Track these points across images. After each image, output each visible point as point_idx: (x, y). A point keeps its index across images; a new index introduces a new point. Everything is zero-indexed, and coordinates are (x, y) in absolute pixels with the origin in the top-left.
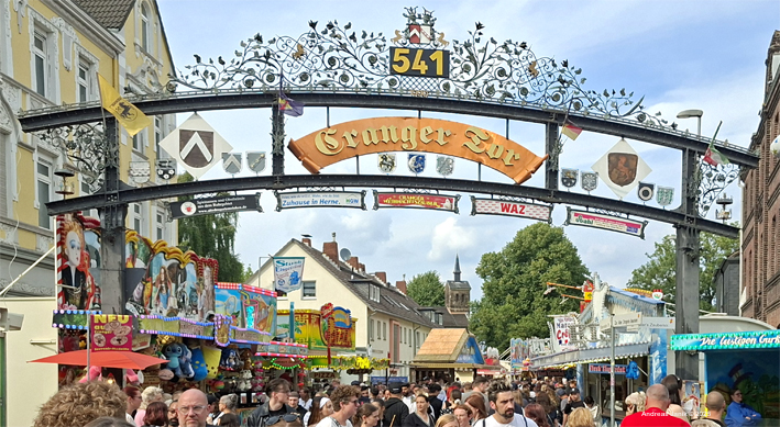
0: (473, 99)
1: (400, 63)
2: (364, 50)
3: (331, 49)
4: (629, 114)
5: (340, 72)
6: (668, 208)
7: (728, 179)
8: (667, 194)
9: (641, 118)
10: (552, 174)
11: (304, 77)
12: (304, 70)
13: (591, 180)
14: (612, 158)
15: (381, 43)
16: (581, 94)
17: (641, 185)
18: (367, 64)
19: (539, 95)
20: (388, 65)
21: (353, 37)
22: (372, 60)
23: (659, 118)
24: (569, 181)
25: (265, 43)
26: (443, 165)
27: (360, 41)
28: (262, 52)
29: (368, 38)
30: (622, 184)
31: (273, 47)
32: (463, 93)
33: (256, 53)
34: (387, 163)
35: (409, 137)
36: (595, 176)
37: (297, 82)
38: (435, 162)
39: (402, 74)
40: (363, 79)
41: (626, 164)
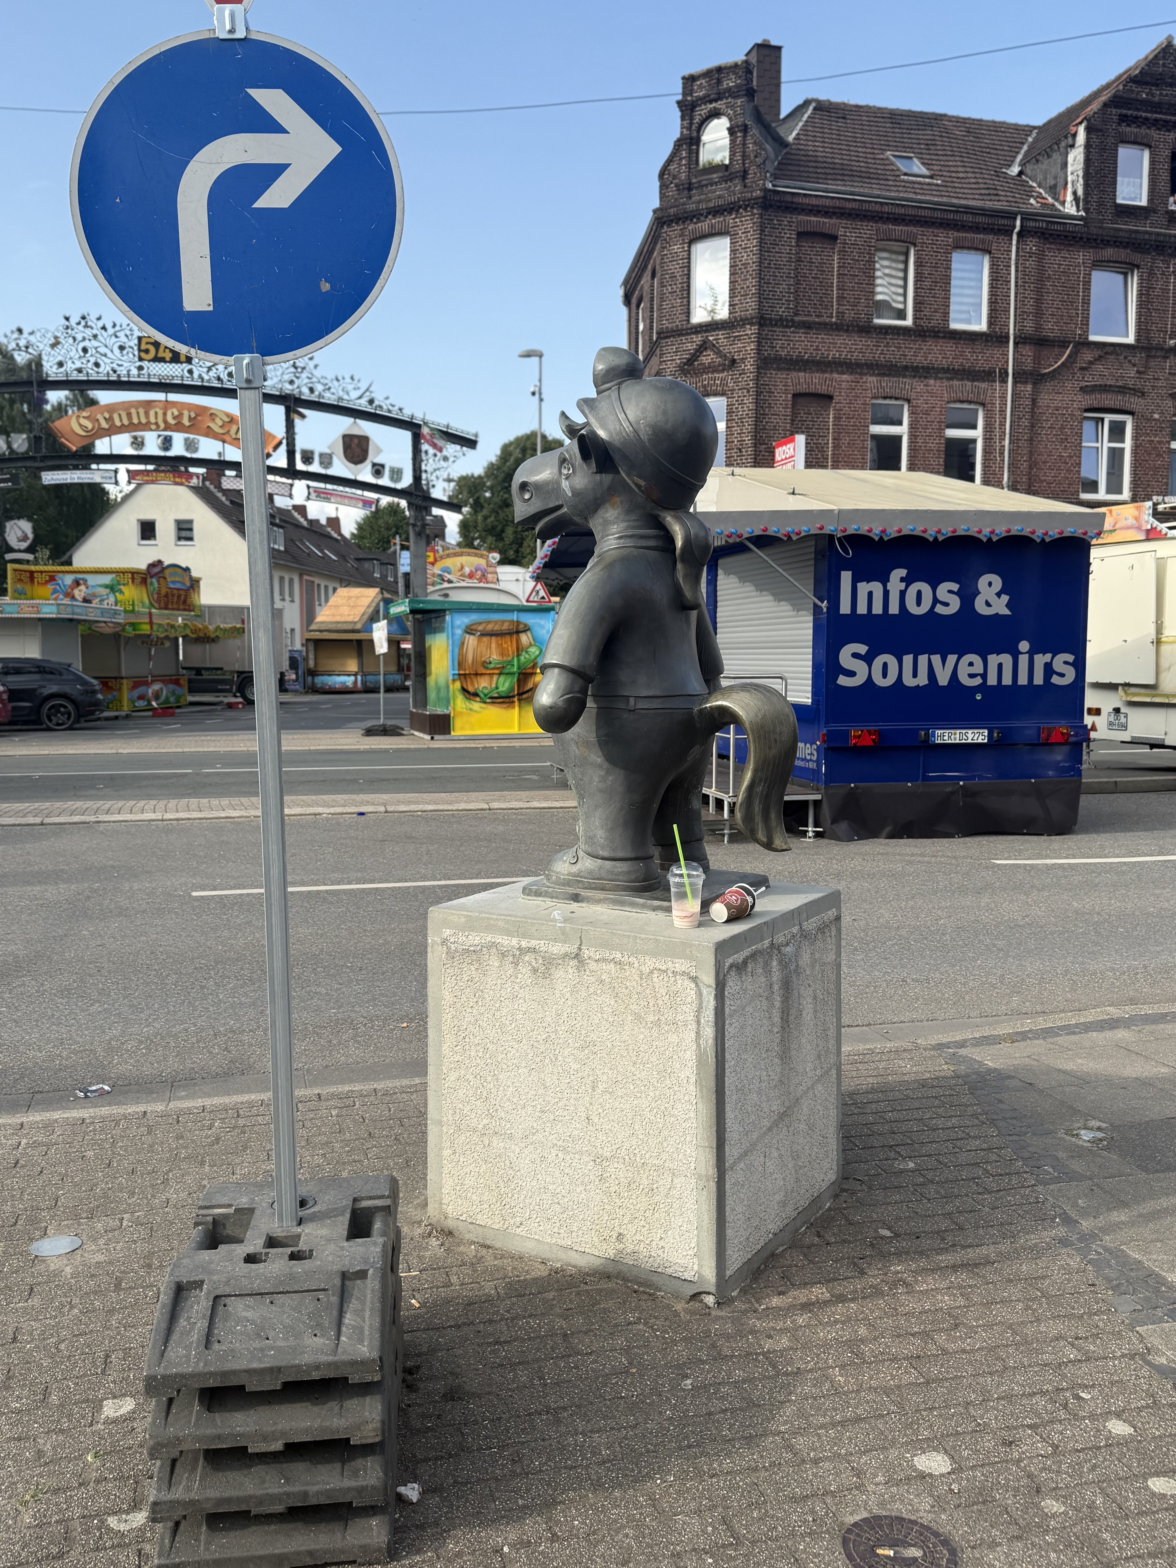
0: (216, 384)
1: (147, 351)
2: (114, 339)
3: (84, 339)
4: (360, 398)
5: (93, 360)
6: (399, 486)
7: (451, 459)
8: (397, 474)
9: (371, 402)
10: (291, 454)
11: (61, 364)
12: (60, 358)
13: (326, 459)
14: (347, 439)
15: (128, 333)
16: (314, 380)
17: (374, 465)
18: (117, 351)
19: (276, 380)
20: (136, 353)
21: (104, 328)
22: (122, 348)
23: (388, 402)
24: (308, 458)
25: (25, 335)
26: (190, 445)
27: (111, 331)
28: (22, 343)
29: (118, 328)
30: (356, 462)
31: (32, 339)
32: (206, 377)
33: (18, 345)
34: (138, 443)
35: (156, 418)
36: (330, 456)
37: (54, 369)
38: (183, 442)
39: (149, 361)
40: (114, 365)
41: (359, 445)
